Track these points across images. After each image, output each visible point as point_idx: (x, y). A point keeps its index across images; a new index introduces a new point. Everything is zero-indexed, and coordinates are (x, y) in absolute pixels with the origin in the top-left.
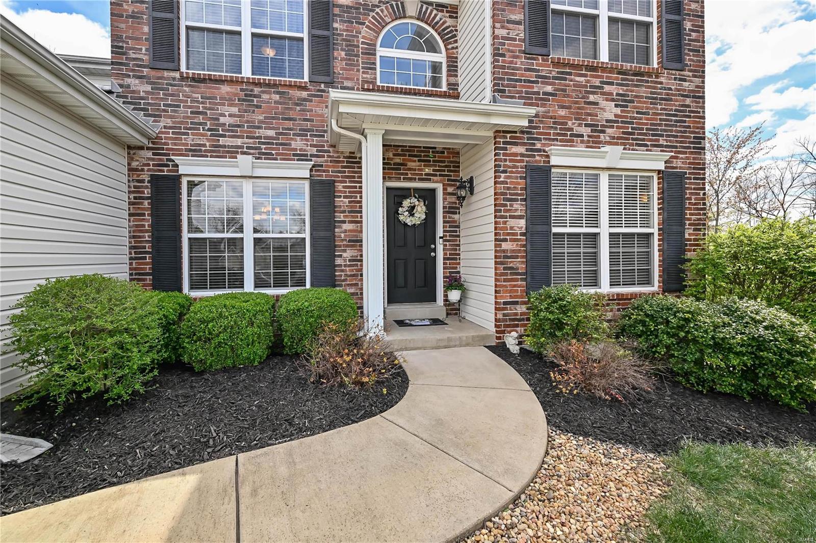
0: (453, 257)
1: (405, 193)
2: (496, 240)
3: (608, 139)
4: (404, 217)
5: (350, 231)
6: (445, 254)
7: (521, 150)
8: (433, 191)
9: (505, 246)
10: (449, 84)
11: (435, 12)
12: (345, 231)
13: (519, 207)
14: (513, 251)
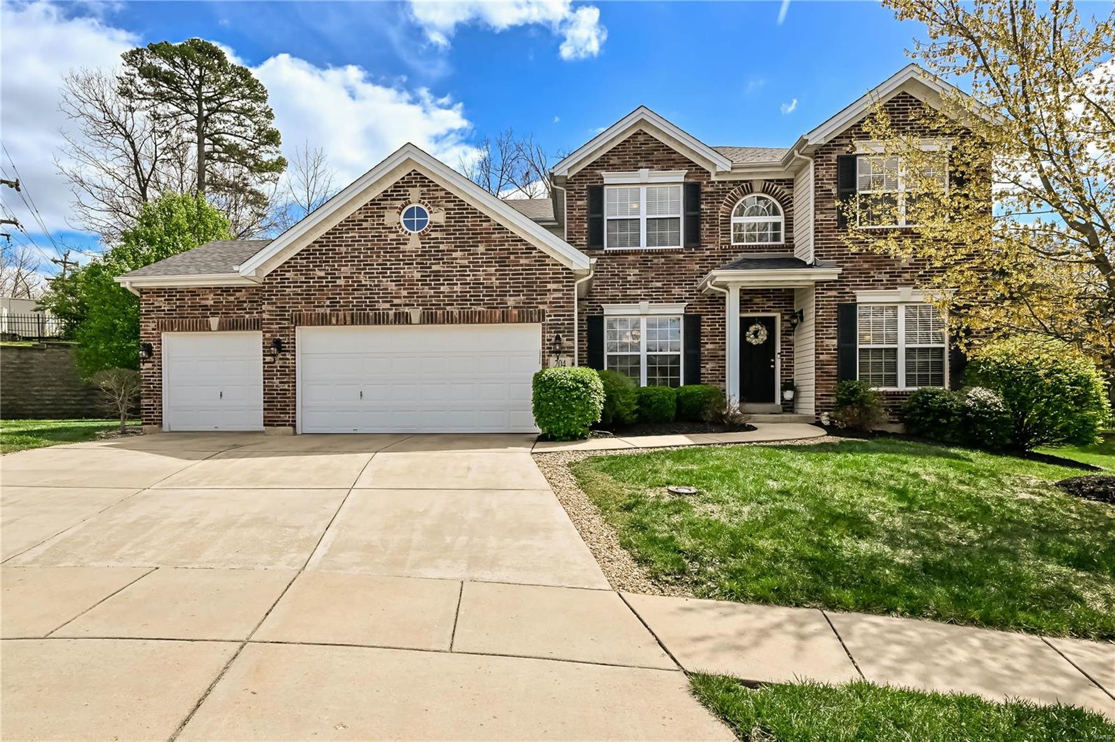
0: (788, 369)
1: (751, 321)
2: (816, 354)
3: (903, 281)
4: (751, 339)
5: (711, 349)
6: (782, 366)
7: (834, 293)
8: (773, 319)
9: (822, 357)
10: (786, 239)
11: (775, 186)
12: (708, 350)
13: (832, 331)
14: (828, 361)
